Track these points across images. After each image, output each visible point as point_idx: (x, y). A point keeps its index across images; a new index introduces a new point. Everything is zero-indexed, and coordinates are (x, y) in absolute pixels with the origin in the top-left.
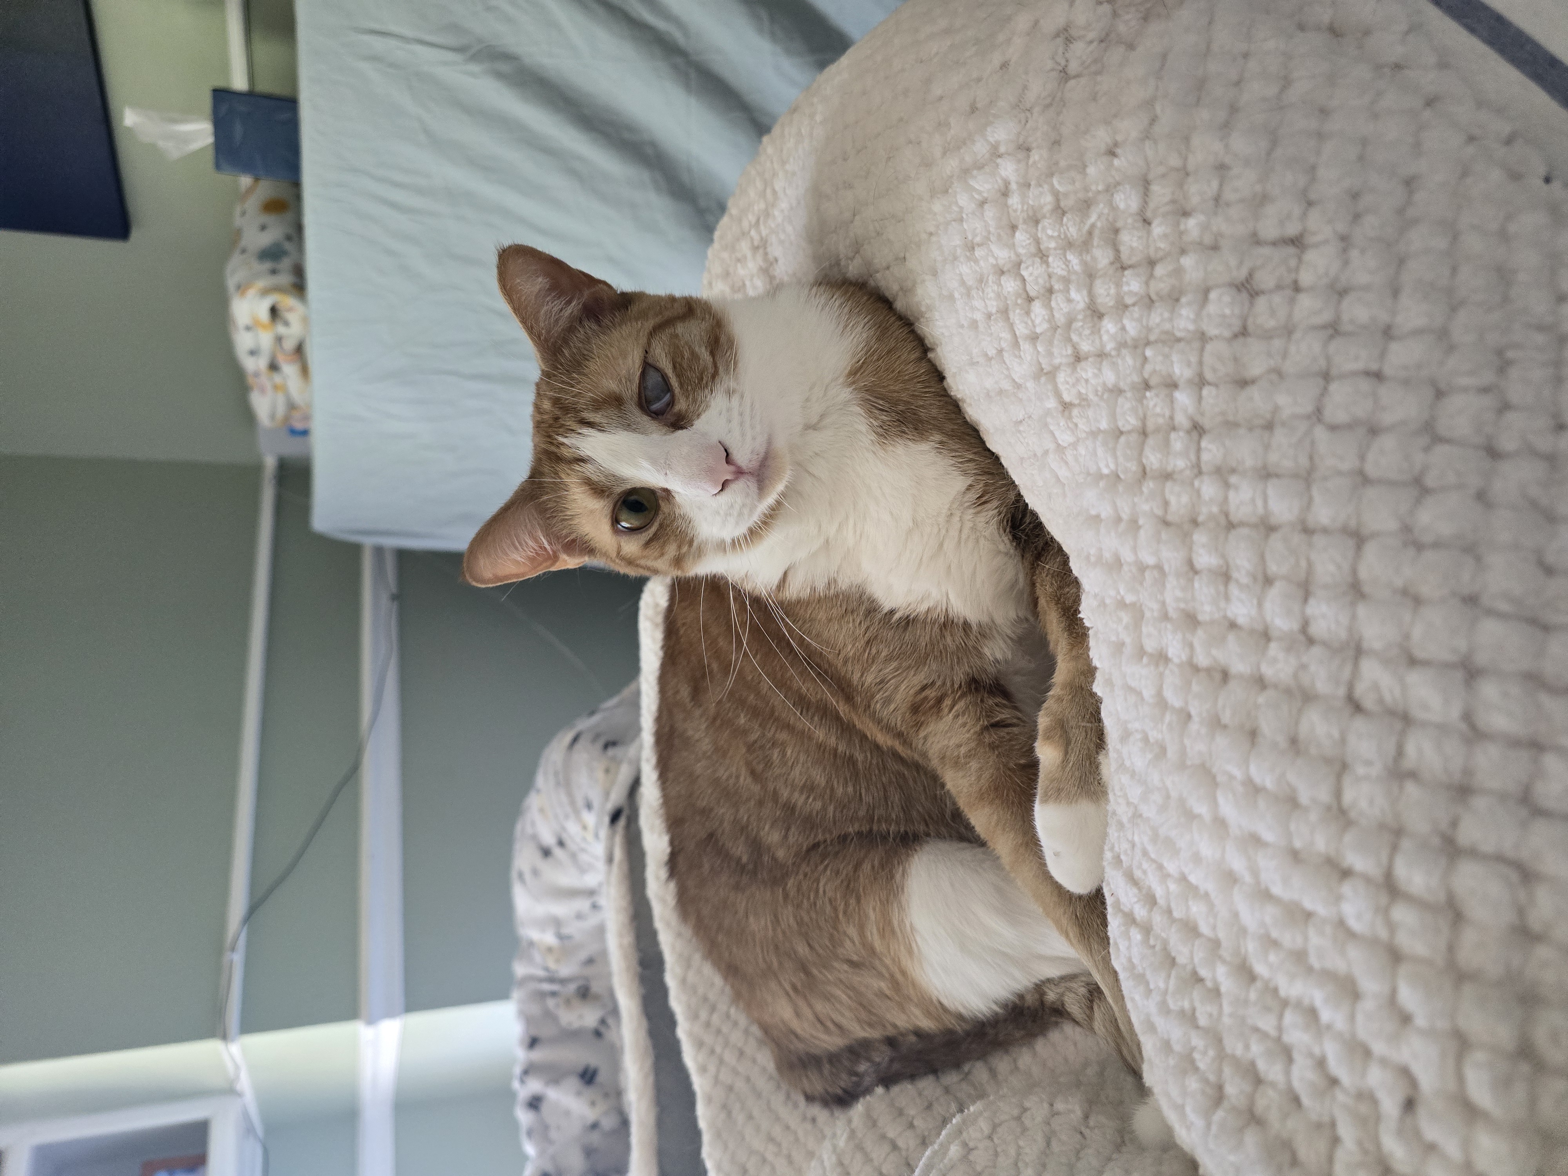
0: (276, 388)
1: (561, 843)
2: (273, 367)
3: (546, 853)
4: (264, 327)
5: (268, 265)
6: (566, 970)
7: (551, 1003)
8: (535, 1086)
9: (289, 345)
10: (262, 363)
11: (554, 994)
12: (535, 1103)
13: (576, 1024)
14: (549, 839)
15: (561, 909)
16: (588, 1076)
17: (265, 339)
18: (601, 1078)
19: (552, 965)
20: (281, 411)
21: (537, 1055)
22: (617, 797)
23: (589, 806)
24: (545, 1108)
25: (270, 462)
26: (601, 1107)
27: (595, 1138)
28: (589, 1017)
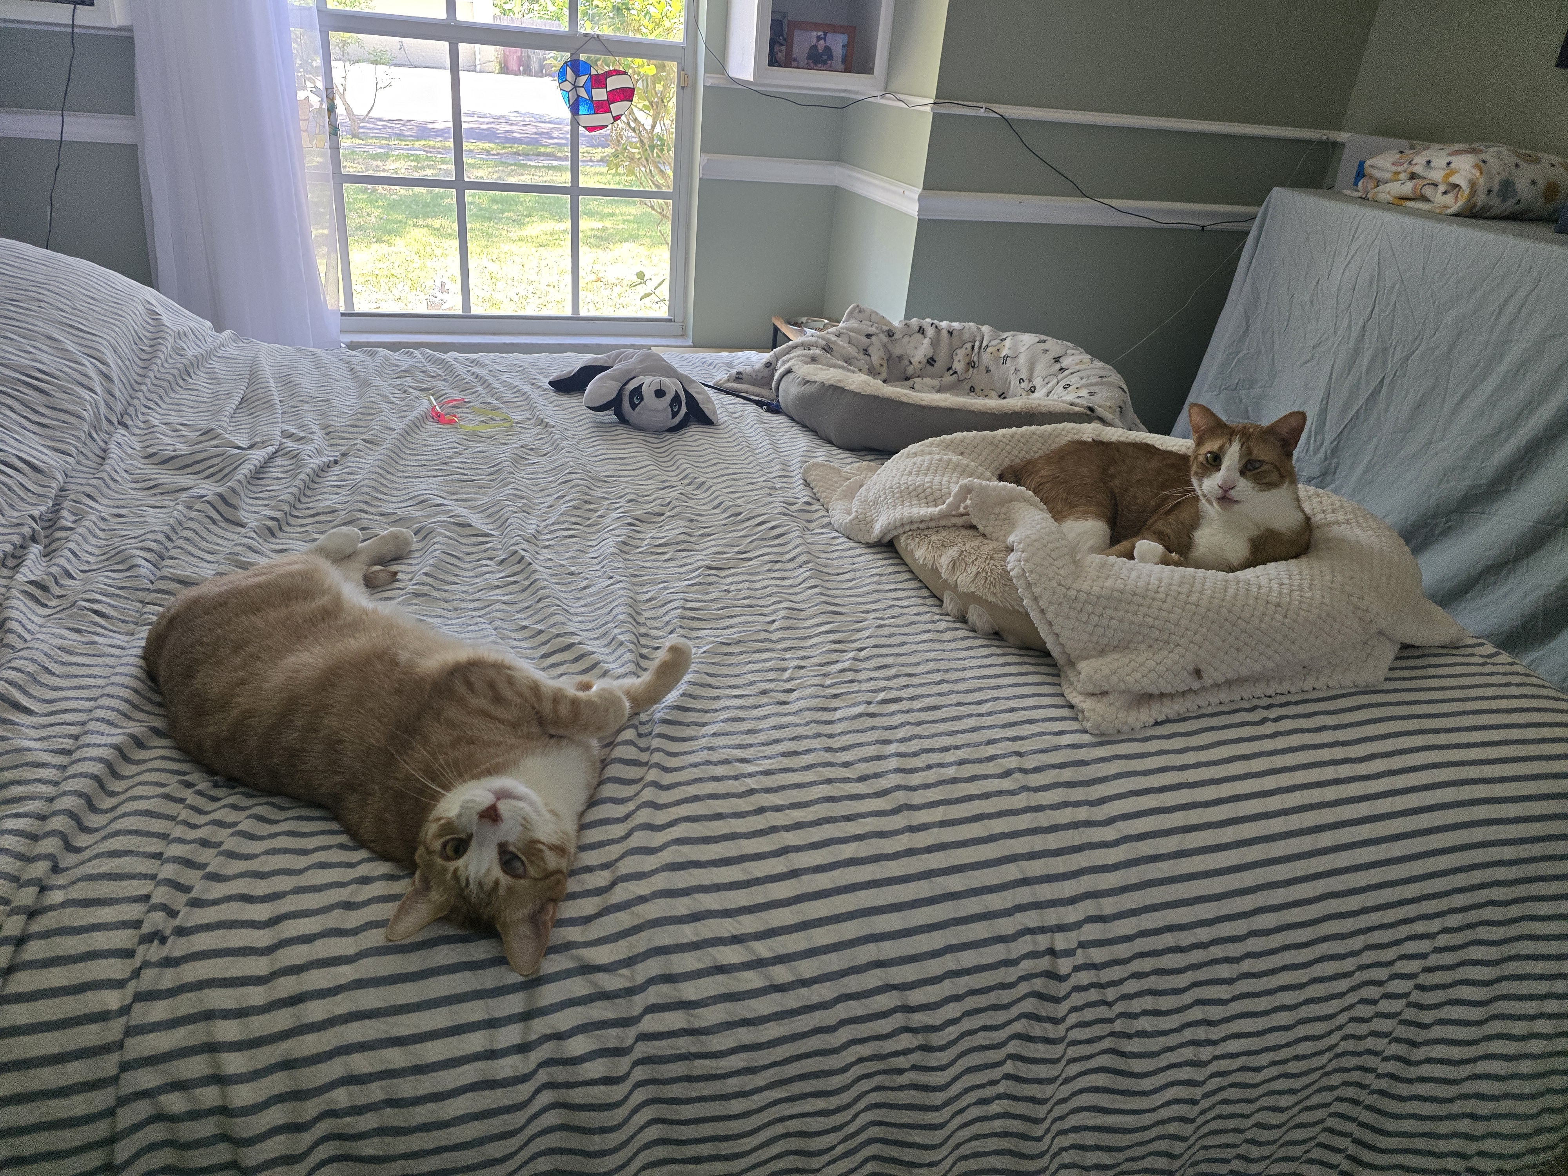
0: (1397, 173)
1: (1062, 369)
2: (1413, 176)
3: (1057, 360)
4: (1447, 176)
5: (1496, 187)
6: (986, 357)
7: (969, 345)
8: (930, 332)
9: (1428, 191)
10: (1418, 169)
11: (973, 347)
12: (921, 330)
13: (956, 358)
14: (1065, 362)
15: (1022, 360)
16: (931, 361)
17: (1436, 175)
18: (929, 367)
19: (989, 350)
20: (1377, 174)
21: (944, 333)
22: (1100, 411)
23: (1091, 394)
24: (919, 336)
25: (1342, 137)
26: (919, 366)
27: (906, 362)
28: (958, 366)
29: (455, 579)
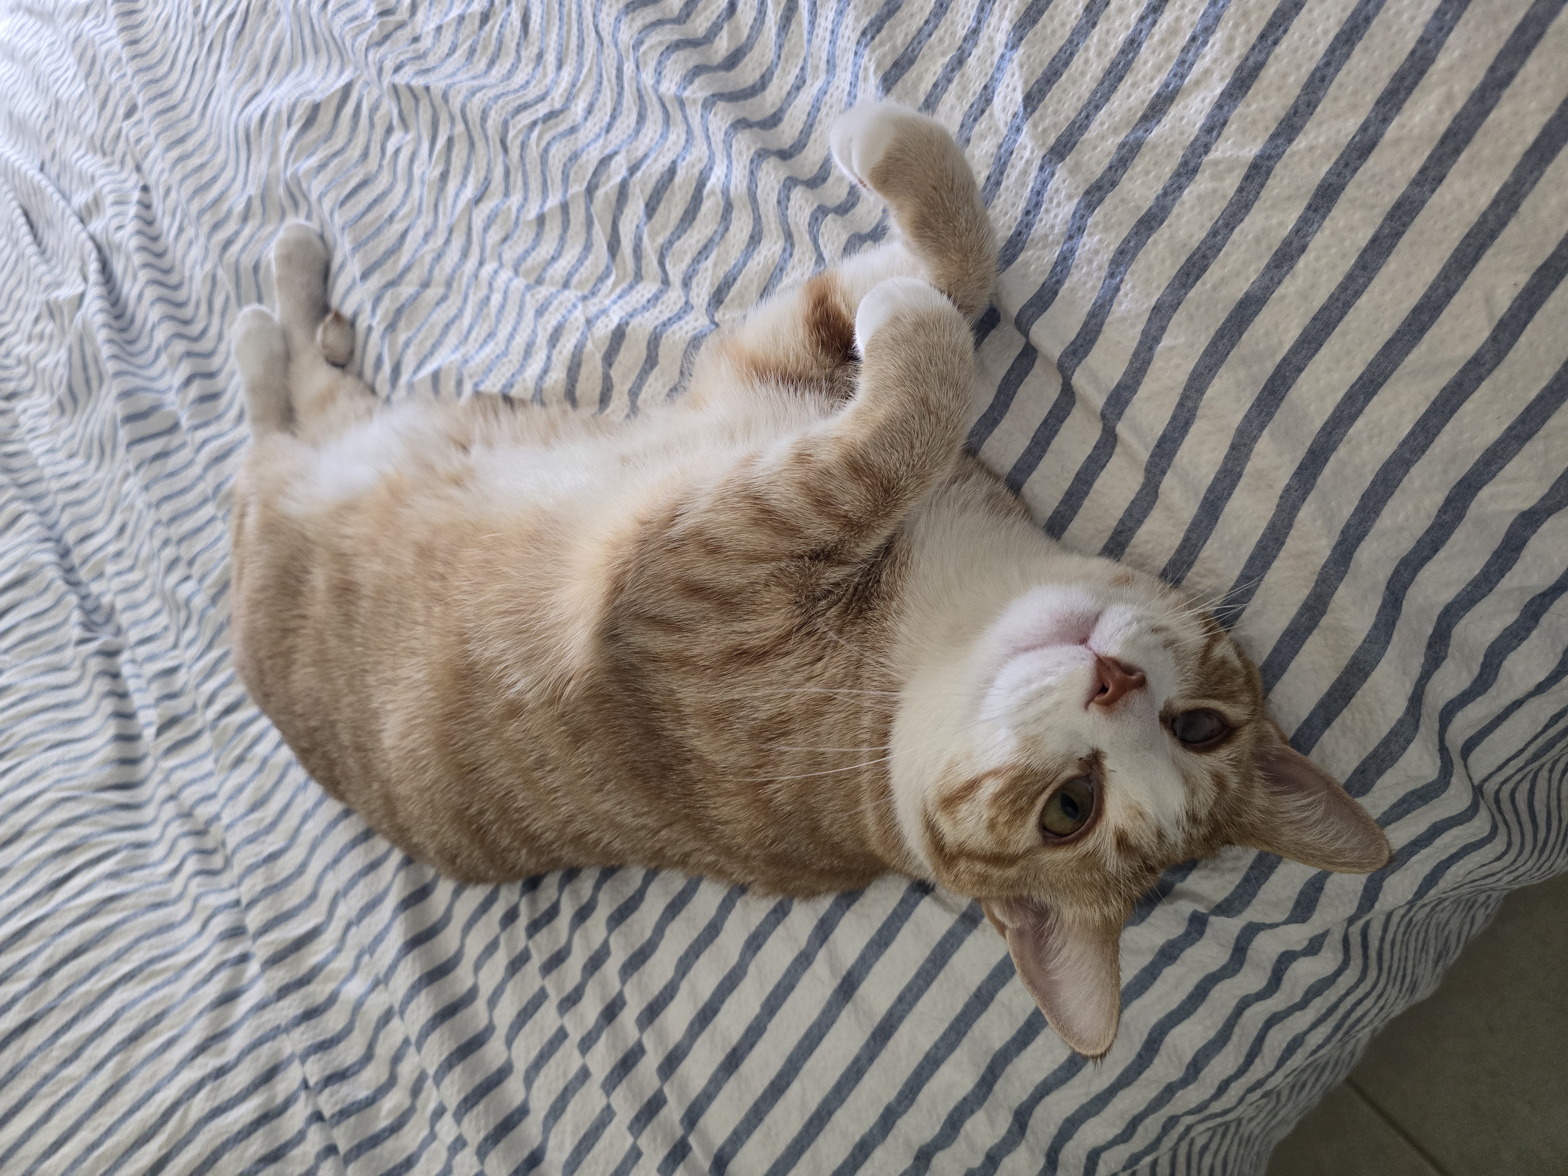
29: (397, 227)
